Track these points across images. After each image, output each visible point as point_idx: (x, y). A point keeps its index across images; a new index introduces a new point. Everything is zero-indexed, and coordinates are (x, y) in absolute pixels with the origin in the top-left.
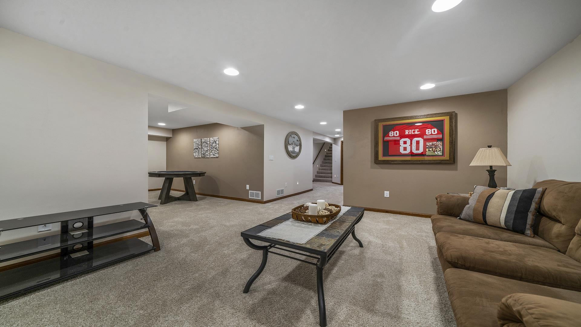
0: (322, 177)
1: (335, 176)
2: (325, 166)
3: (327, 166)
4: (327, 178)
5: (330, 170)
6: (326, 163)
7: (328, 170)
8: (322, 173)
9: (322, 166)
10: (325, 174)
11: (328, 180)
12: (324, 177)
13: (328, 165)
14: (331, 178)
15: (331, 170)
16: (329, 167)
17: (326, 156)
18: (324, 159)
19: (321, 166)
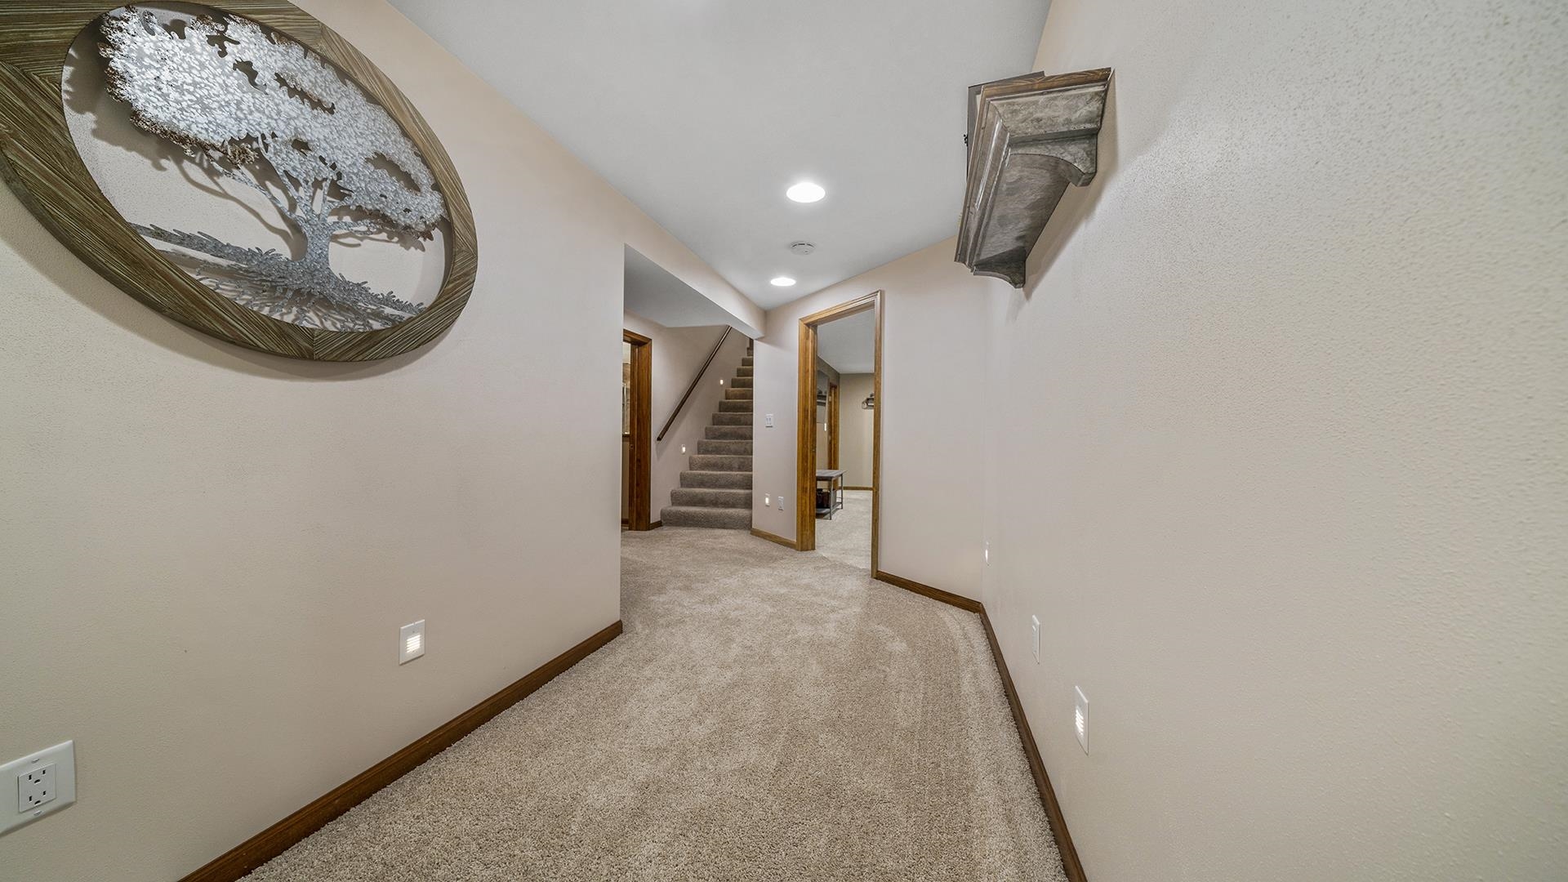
0: (701, 501)
1: (767, 501)
2: (717, 451)
3: (729, 452)
4: (726, 505)
5: (739, 469)
6: (724, 436)
7: (731, 468)
8: (702, 484)
9: (707, 452)
10: (721, 486)
11: (730, 517)
12: (715, 503)
13: (732, 444)
14: (748, 503)
15: (748, 466)
16: (736, 453)
17: (723, 407)
18: (716, 421)
19: (702, 449)
